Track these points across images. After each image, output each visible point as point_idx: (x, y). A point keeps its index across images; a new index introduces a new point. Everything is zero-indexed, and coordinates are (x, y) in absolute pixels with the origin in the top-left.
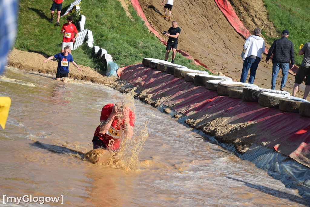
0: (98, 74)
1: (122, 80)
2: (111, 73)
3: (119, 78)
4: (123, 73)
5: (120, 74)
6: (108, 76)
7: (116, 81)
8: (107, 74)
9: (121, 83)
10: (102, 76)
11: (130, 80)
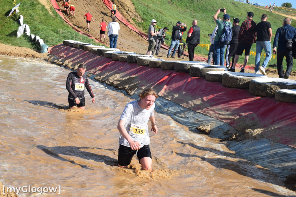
0: (35, 52)
1: (51, 55)
2: (44, 51)
3: (50, 54)
4: (52, 50)
5: (50, 51)
6: (42, 53)
7: (47, 56)
8: (41, 51)
9: (51, 57)
10: (38, 53)
11: (56, 55)
